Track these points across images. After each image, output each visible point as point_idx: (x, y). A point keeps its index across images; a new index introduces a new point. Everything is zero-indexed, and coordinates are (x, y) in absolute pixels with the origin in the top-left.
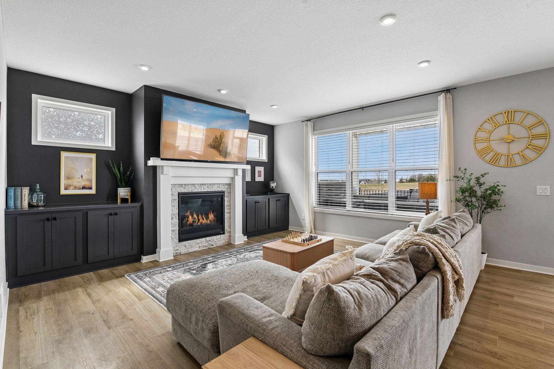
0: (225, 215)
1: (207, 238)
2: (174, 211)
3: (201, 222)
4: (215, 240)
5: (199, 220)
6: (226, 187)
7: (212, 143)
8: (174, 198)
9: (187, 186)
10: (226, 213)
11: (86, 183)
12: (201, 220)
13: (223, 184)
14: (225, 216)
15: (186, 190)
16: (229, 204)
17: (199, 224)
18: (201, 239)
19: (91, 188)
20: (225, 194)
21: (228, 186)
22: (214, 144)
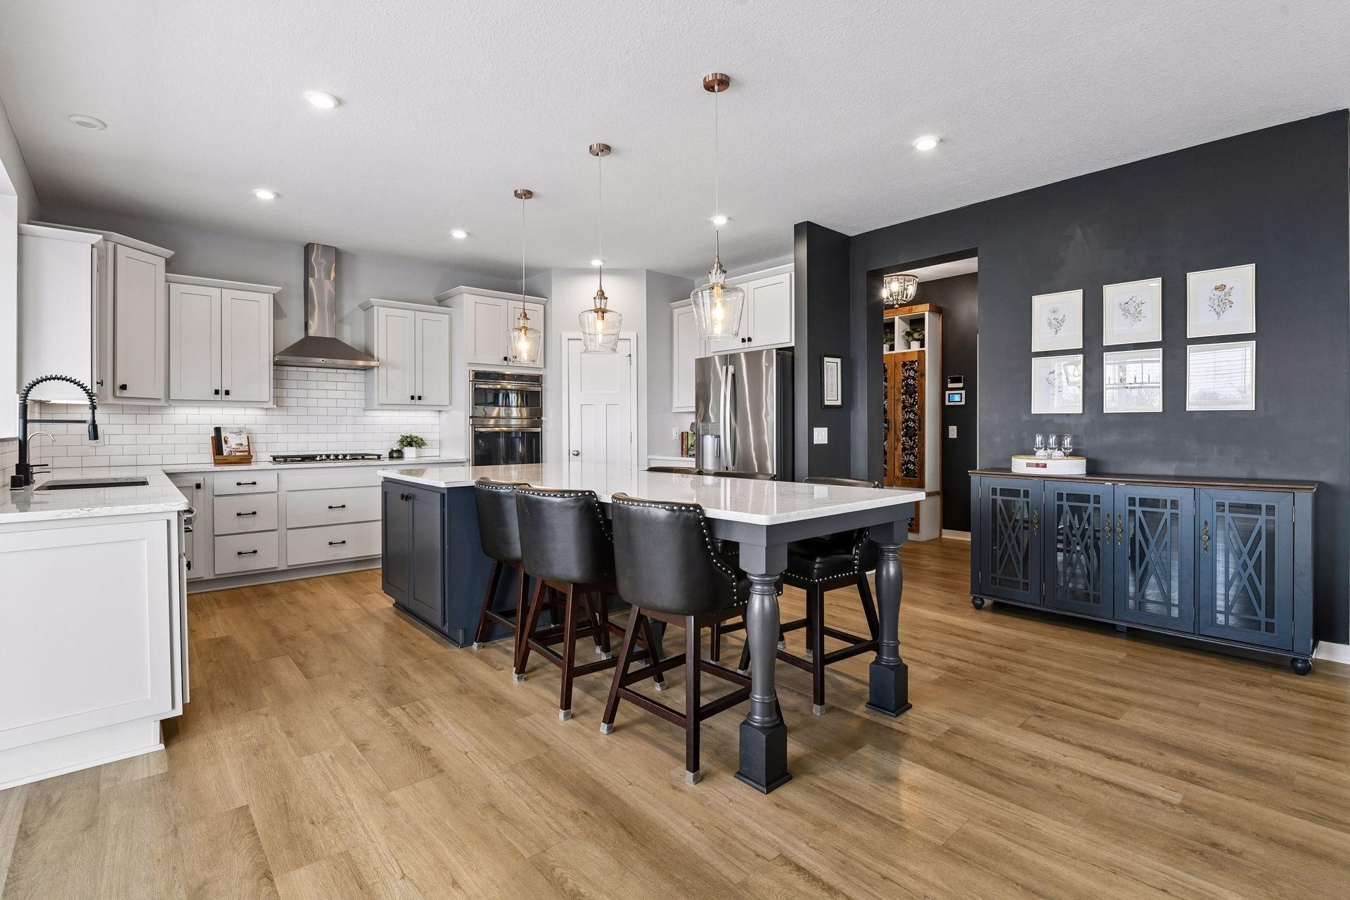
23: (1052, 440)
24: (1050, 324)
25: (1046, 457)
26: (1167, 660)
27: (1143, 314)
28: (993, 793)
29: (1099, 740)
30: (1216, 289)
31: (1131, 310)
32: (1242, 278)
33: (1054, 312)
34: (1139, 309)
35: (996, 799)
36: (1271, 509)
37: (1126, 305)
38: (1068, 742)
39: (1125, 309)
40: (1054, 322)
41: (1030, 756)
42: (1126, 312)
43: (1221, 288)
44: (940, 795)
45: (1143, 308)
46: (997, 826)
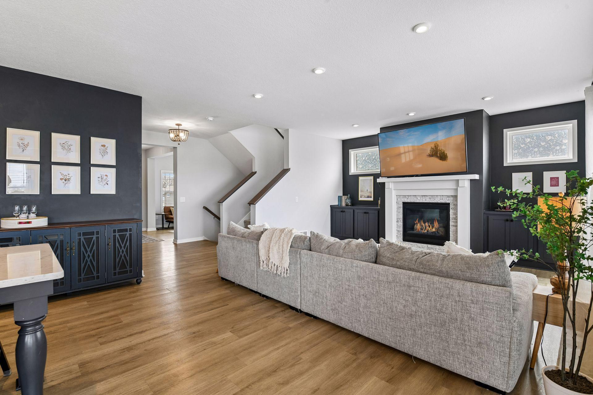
0: (450, 227)
1: (428, 245)
2: (399, 216)
3: (427, 229)
4: (437, 250)
5: (426, 228)
6: (452, 199)
7: (430, 154)
8: (399, 206)
9: (409, 197)
10: (452, 226)
11: (368, 194)
12: (427, 228)
13: (448, 196)
14: (450, 229)
15: (409, 201)
16: (455, 217)
17: (426, 231)
18: (422, 244)
19: (371, 197)
20: (450, 206)
21: (454, 198)
22: (432, 153)
23: (25, 208)
24: (19, 146)
25: (26, 218)
26: (101, 297)
27: (72, 150)
28: (135, 368)
29: (121, 333)
30: (102, 146)
31: (66, 147)
32: (111, 144)
33: (22, 139)
34: (69, 148)
35: (139, 368)
36: (130, 230)
37: (63, 144)
38: (123, 338)
39: (63, 146)
40: (21, 145)
41: (124, 349)
42: (63, 148)
43: (104, 146)
44: (123, 384)
45: (71, 147)
46: (154, 374)
